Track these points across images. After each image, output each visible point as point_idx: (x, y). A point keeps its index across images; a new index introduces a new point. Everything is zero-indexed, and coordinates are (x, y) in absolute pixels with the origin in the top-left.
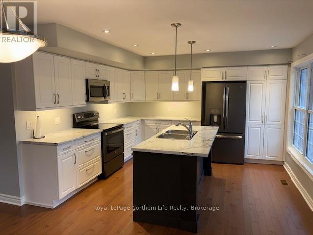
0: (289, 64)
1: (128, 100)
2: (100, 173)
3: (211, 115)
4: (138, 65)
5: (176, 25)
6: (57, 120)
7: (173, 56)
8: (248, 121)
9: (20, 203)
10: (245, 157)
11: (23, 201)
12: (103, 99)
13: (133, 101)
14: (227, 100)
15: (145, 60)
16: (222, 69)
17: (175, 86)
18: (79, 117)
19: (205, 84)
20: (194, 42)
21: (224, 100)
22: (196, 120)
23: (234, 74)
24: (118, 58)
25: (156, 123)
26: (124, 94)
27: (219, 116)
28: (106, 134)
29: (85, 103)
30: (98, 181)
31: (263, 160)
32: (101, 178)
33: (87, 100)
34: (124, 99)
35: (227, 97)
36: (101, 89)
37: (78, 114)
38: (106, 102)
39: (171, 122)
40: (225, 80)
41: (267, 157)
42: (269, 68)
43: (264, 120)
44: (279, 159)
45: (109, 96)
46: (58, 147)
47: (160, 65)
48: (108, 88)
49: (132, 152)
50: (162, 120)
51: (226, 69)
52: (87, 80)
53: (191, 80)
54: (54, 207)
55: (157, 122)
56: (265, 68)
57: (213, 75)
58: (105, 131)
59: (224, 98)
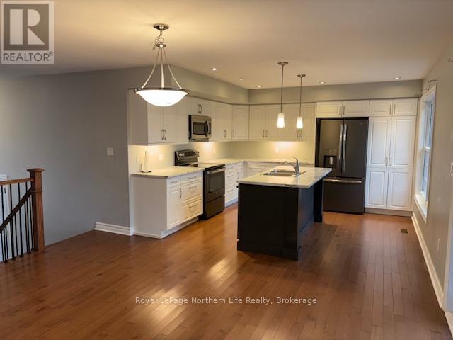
0: (419, 98)
1: (229, 139)
2: (202, 213)
3: (325, 156)
4: (242, 99)
5: (283, 64)
6: (161, 157)
7: (279, 88)
8: (369, 164)
9: (129, 233)
10: (365, 206)
11: (132, 231)
12: (204, 136)
13: (235, 139)
14: (345, 139)
15: (251, 93)
16: (340, 104)
17: (281, 122)
18: (181, 155)
19: (319, 120)
20: (304, 76)
21: (341, 139)
22: (308, 162)
23: (354, 109)
24: (222, 93)
25: (260, 166)
26: (225, 131)
27: (335, 158)
28: (208, 172)
29: (188, 140)
30: (199, 221)
31: (387, 210)
32: (202, 218)
33: (190, 137)
34: (225, 137)
35: (345, 136)
36: (203, 125)
37: (180, 152)
38: (206, 140)
39: (278, 163)
40: (343, 116)
41: (391, 207)
42: (395, 102)
43: (388, 163)
44: (406, 208)
45: (210, 133)
46: (168, 180)
47: (267, 98)
48: (210, 124)
49: (237, 184)
50: (268, 162)
51: (344, 103)
52: (190, 117)
53: (300, 116)
54: (162, 237)
55: (262, 164)
56: (391, 101)
57: (328, 110)
58: (207, 170)
59: (341, 136)
